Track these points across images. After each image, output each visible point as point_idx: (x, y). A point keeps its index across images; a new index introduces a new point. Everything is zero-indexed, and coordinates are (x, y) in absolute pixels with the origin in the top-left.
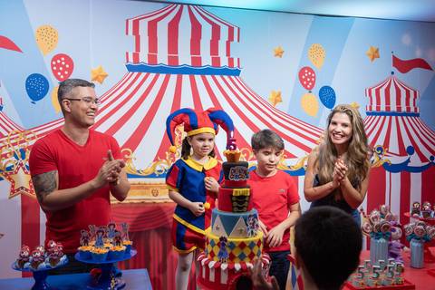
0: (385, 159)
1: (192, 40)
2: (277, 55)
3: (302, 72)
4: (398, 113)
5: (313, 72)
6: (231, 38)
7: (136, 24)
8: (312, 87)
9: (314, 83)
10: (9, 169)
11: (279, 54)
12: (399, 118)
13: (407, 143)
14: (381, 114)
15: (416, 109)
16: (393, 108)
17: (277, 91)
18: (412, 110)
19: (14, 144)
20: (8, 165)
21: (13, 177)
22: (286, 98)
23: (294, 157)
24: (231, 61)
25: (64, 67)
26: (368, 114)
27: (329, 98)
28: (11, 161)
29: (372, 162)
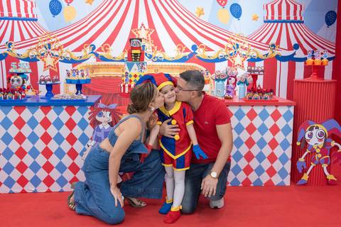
0: (276, 52)
4: (288, 21)
8: (225, 4)
9: (226, 2)
10: (42, 54)
12: (288, 24)
13: (294, 42)
14: (274, 22)
15: (301, 18)
16: (284, 17)
17: (201, 8)
18: (299, 19)
20: (43, 52)
21: (45, 59)
23: (212, 50)
26: (265, 22)
27: (236, 11)
28: (43, 50)
29: (267, 55)
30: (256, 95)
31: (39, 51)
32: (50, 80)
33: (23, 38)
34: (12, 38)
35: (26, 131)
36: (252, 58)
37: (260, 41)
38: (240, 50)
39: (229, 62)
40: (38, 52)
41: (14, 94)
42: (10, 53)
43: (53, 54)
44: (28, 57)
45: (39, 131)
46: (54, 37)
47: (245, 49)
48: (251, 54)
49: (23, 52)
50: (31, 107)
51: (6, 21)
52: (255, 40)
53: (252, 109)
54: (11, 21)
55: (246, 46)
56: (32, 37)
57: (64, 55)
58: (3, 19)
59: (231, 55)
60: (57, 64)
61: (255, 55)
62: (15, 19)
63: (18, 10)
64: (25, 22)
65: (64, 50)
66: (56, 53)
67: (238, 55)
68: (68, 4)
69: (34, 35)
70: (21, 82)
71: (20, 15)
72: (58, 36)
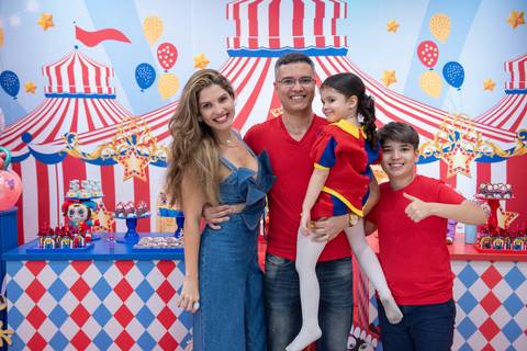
1: (294, 21)
2: (391, 29)
3: (421, 47)
5: (435, 46)
6: (337, 14)
7: (236, 7)
8: (433, 64)
9: (436, 59)
10: (123, 153)
11: (393, 28)
14: (525, 92)
17: (390, 70)
19: (127, 131)
20: (123, 149)
21: (126, 160)
22: (401, 77)
24: (337, 40)
25: (168, 55)
26: (507, 92)
27: (454, 75)
28: (124, 146)
29: (512, 150)
30: (499, 241)
31: (118, 147)
32: (132, 211)
33: (92, 127)
34: (74, 127)
35: (91, 302)
36: (484, 156)
37: (499, 127)
38: (461, 141)
39: (442, 163)
40: (115, 149)
41: (72, 238)
42: (69, 152)
43: (139, 153)
44: (100, 158)
45: (113, 303)
46: (143, 124)
47: (472, 140)
48: (482, 148)
49: (91, 150)
50: (101, 263)
51: (66, 100)
52: (488, 125)
53: (492, 268)
54: (73, 100)
55: (472, 135)
56: (106, 125)
57: (157, 153)
58: (61, 96)
59: (445, 150)
60: (147, 170)
61: (490, 150)
62: (81, 96)
63: (86, 81)
64: (95, 100)
65: (158, 145)
66: (145, 150)
67: (459, 151)
68: (166, 69)
69: (110, 122)
70: (86, 213)
71: (87, 90)
72: (148, 122)
